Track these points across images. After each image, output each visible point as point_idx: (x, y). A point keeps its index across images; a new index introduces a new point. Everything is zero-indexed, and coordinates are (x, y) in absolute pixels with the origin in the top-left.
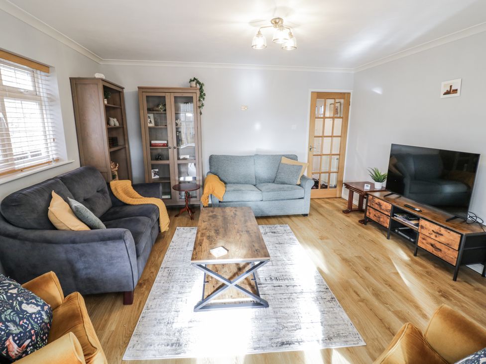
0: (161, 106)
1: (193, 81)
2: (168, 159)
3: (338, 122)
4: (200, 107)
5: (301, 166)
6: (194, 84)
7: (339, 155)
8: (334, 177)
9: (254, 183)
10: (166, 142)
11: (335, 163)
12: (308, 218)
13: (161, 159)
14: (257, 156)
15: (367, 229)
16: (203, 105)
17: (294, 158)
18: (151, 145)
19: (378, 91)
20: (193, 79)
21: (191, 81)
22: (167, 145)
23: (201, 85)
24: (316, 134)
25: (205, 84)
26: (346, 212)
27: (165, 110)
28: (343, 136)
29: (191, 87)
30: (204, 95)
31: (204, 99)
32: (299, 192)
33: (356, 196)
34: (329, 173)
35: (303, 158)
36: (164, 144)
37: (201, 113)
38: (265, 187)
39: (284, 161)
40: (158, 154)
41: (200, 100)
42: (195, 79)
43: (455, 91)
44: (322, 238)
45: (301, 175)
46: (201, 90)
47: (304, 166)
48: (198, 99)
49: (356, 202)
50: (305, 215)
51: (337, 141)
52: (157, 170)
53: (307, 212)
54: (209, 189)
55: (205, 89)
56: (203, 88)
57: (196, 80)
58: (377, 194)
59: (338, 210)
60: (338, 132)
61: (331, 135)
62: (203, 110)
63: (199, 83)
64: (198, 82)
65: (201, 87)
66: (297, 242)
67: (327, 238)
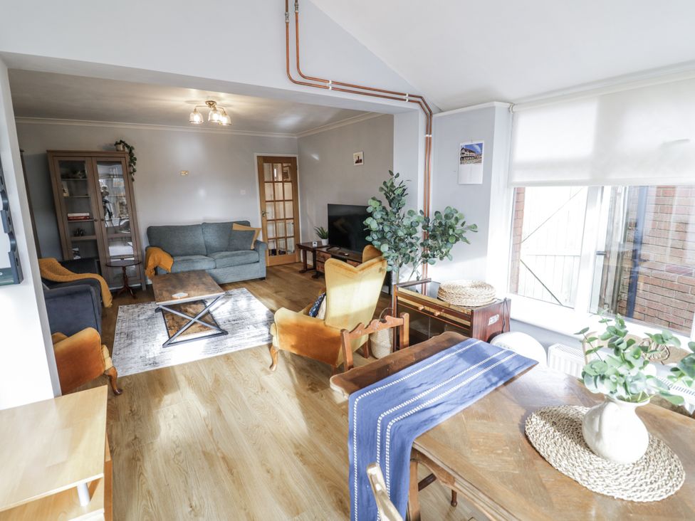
0: (79, 173)
1: (120, 144)
2: (94, 233)
3: (288, 186)
4: (131, 173)
5: (254, 231)
6: (121, 147)
7: (293, 219)
8: (291, 242)
9: (205, 254)
10: (88, 214)
11: (291, 227)
12: (266, 281)
13: (82, 235)
14: (205, 225)
15: (319, 281)
16: (134, 171)
17: (247, 224)
18: (69, 219)
19: (316, 157)
20: (119, 142)
21: (117, 144)
22: (90, 218)
23: (131, 149)
24: (267, 199)
25: (134, 146)
26: (302, 272)
27: (85, 177)
28: (295, 199)
29: (118, 150)
30: (135, 159)
31: (135, 164)
32: (254, 256)
33: (310, 255)
34: (286, 238)
35: (256, 223)
36: (86, 217)
37: (133, 180)
38: (217, 255)
39: (236, 227)
40: (78, 229)
41: (130, 166)
42: (121, 141)
43: (361, 161)
44: (276, 292)
45: (254, 240)
46: (131, 154)
47: (256, 232)
48: (128, 164)
49: (310, 263)
50: (262, 279)
51: (289, 205)
52: (77, 249)
53: (264, 275)
54: (154, 260)
55: (136, 153)
56: (133, 151)
57: (123, 142)
58: (324, 250)
59: (296, 271)
60: (289, 196)
61: (282, 199)
62: (135, 176)
63: (128, 147)
64: (126, 145)
65: (131, 151)
66: (253, 297)
67: (281, 291)
